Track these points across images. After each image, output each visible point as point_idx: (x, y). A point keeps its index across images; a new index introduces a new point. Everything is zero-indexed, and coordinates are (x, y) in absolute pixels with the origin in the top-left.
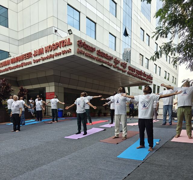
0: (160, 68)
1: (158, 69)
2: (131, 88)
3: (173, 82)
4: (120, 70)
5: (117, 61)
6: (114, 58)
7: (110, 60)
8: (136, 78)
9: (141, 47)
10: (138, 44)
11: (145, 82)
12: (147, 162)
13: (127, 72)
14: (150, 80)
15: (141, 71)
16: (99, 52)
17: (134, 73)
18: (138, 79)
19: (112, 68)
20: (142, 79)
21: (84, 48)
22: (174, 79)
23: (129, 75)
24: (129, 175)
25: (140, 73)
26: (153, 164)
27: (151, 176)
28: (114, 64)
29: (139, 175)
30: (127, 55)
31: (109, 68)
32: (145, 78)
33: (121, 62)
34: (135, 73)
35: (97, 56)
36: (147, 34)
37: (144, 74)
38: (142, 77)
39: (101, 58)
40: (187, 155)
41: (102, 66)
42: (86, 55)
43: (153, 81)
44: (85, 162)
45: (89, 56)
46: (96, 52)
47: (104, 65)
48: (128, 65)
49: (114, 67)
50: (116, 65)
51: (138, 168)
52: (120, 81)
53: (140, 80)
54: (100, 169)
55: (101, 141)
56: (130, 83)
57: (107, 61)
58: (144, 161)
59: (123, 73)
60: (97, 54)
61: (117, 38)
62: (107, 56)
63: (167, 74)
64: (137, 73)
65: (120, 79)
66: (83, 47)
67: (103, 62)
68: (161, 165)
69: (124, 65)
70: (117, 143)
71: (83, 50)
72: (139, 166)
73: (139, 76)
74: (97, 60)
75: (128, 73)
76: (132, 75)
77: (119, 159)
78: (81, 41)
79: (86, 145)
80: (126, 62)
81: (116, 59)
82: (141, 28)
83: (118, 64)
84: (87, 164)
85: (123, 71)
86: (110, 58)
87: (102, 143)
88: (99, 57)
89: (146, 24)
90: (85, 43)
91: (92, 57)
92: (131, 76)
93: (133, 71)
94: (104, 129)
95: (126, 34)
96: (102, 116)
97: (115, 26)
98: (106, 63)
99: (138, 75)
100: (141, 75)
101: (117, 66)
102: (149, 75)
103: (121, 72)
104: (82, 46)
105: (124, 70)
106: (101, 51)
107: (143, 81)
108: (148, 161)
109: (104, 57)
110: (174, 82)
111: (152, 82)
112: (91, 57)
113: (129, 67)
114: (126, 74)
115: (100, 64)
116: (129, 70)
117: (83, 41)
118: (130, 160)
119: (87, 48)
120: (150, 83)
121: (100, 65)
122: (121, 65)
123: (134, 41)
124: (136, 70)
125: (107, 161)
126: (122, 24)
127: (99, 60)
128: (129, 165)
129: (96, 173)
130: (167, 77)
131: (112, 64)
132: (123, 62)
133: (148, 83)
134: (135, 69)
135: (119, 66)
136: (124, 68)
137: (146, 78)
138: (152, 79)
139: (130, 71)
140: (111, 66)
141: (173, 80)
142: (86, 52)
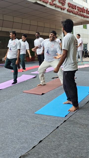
4: (58, 7)
8: (77, 16)
13: (66, 10)
15: (84, 8)
17: (74, 10)
18: (80, 17)
19: (48, 6)
23: (69, 13)
25: (82, 10)
26: (77, 123)
28: (50, 1)
31: (45, 6)
32: (87, 15)
34: (76, 10)
37: (87, 11)
38: (85, 14)
41: (36, 3)
47: (39, 2)
48: (67, 1)
49: (50, 4)
50: (53, 2)
53: (83, 18)
59: (62, 11)
64: (78, 10)
69: (63, 2)
70: (43, 94)
72: (58, 127)
73: (81, 13)
75: (68, 11)
76: (73, 13)
85: (62, 9)
92: (71, 14)
93: (73, 8)
94: (34, 76)
99: (79, 12)
100: (83, 12)
101: (54, 3)
103: (59, 10)
105: (62, 7)
107: (86, 19)
113: (69, 4)
114: (65, 12)
115: (34, 1)
116: (69, 7)
121: (34, 3)
122: (60, 2)
124: (78, 7)
131: (48, 1)
134: (75, 6)
135: (56, 2)
136: (63, 5)
139: (70, 8)
140: (46, 3)
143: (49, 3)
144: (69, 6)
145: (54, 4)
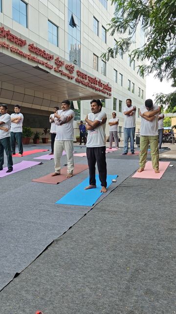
0: (122, 75)
1: (119, 76)
2: (82, 101)
3: (139, 96)
4: (65, 75)
5: (59, 63)
6: (55, 58)
7: (49, 60)
8: (87, 88)
9: (94, 43)
10: (90, 40)
11: (101, 93)
12: (97, 209)
13: (74, 79)
14: (107, 91)
15: (96, 78)
16: (32, 47)
17: (84, 80)
18: (91, 90)
19: (52, 72)
20: (96, 90)
21: (8, 39)
22: (141, 91)
23: (77, 84)
24: (71, 227)
25: (94, 81)
26: (105, 211)
27: (101, 228)
28: (55, 66)
29: (85, 227)
30: (76, 54)
31: (48, 72)
32: (100, 88)
33: (65, 64)
34: (87, 81)
35: (28, 53)
36: (103, 26)
37: (100, 83)
38: (97, 86)
39: (35, 56)
40: (151, 196)
41: (37, 68)
42: (11, 51)
43: (112, 93)
44: (5, 213)
45: (17, 53)
46: (27, 47)
47: (40, 66)
48: (76, 68)
49: (55, 71)
50: (58, 68)
51: (85, 217)
52: (66, 92)
53: (94, 91)
54: (29, 222)
55: (34, 180)
56: (81, 95)
57: (45, 61)
58: (94, 206)
59: (70, 80)
60: (29, 50)
61: (59, 28)
62: (45, 54)
63: (132, 85)
64: (89, 81)
65: (65, 89)
66: (6, 38)
67: (38, 62)
68: (116, 212)
69: (70, 69)
70: (58, 183)
71: (7, 43)
72: (85, 214)
73: (93, 85)
74: (29, 59)
75: (77, 80)
76: (82, 83)
77: (59, 206)
78: (3, 28)
79: (10, 188)
80: (73, 65)
81: (58, 59)
82: (94, 17)
83: (61, 66)
84: (9, 217)
85: (69, 78)
86: (50, 58)
87: (35, 183)
88: (33, 55)
89: (100, 12)
90: (9, 31)
91: (21, 54)
92: (80, 85)
93: (83, 78)
94: (40, 163)
95: (73, 24)
96: (41, 143)
97: (57, 12)
98: (43, 64)
99: (90, 83)
100: (94, 83)
101: (60, 69)
102: (106, 84)
103: (66, 78)
104: (4, 37)
105: (70, 75)
106: (35, 46)
107: (98, 93)
108: (99, 207)
109: (40, 55)
110: (141, 95)
111: (110, 95)
112: (19, 54)
113: (78, 72)
114: (73, 81)
115: (35, 65)
116: (78, 76)
117: (6, 29)
118: (73, 206)
119: (12, 40)
120: (108, 96)
121: (34, 67)
122: (66, 68)
123: (84, 35)
124: (88, 77)
125: (40, 210)
126: (66, 9)
127: (33, 60)
128: (72, 214)
129: (21, 229)
130: (131, 89)
131: (52, 66)
132: (69, 64)
133: (106, 95)
134: (86, 76)
135: (63, 69)
136: (70, 73)
137: (102, 88)
138: (110, 91)
139: (79, 78)
140: (50, 69)
141: (139, 92)
142: (11, 45)
143: (53, 69)
144: (77, 74)
145: (60, 71)
